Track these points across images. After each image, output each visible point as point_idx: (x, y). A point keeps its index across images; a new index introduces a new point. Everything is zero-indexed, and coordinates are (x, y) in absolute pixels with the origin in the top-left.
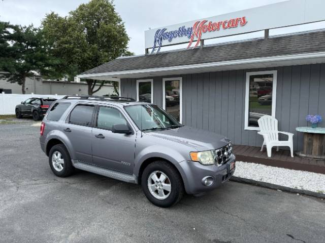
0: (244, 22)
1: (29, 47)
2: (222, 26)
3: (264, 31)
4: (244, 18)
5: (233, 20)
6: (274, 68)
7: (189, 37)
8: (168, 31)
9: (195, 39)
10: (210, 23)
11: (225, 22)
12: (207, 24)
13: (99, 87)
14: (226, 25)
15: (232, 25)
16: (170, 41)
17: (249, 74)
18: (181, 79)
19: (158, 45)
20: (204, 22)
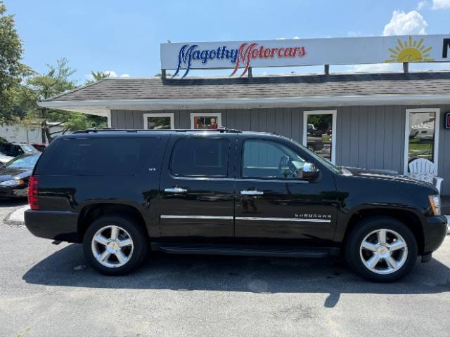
0: (303, 53)
2: (276, 53)
3: (324, 67)
5: (291, 48)
6: (334, 108)
7: (234, 62)
8: (201, 49)
10: (262, 48)
11: (281, 50)
12: (258, 48)
14: (282, 53)
15: (290, 55)
16: (204, 63)
17: (306, 114)
18: (219, 115)
19: (184, 65)
20: (254, 45)
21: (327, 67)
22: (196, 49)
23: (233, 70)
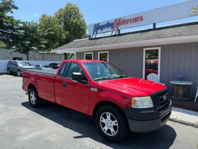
0: (141, 19)
1: (31, 34)
2: (129, 22)
3: (153, 24)
4: (141, 17)
5: (136, 18)
6: (159, 46)
7: (112, 28)
9: (115, 29)
10: (123, 20)
11: (131, 19)
12: (121, 20)
13: (71, 56)
14: (132, 21)
16: (102, 30)
17: (145, 50)
18: (108, 52)
19: (95, 33)
20: (120, 19)
21: (154, 24)
22: (99, 25)
23: (111, 32)
